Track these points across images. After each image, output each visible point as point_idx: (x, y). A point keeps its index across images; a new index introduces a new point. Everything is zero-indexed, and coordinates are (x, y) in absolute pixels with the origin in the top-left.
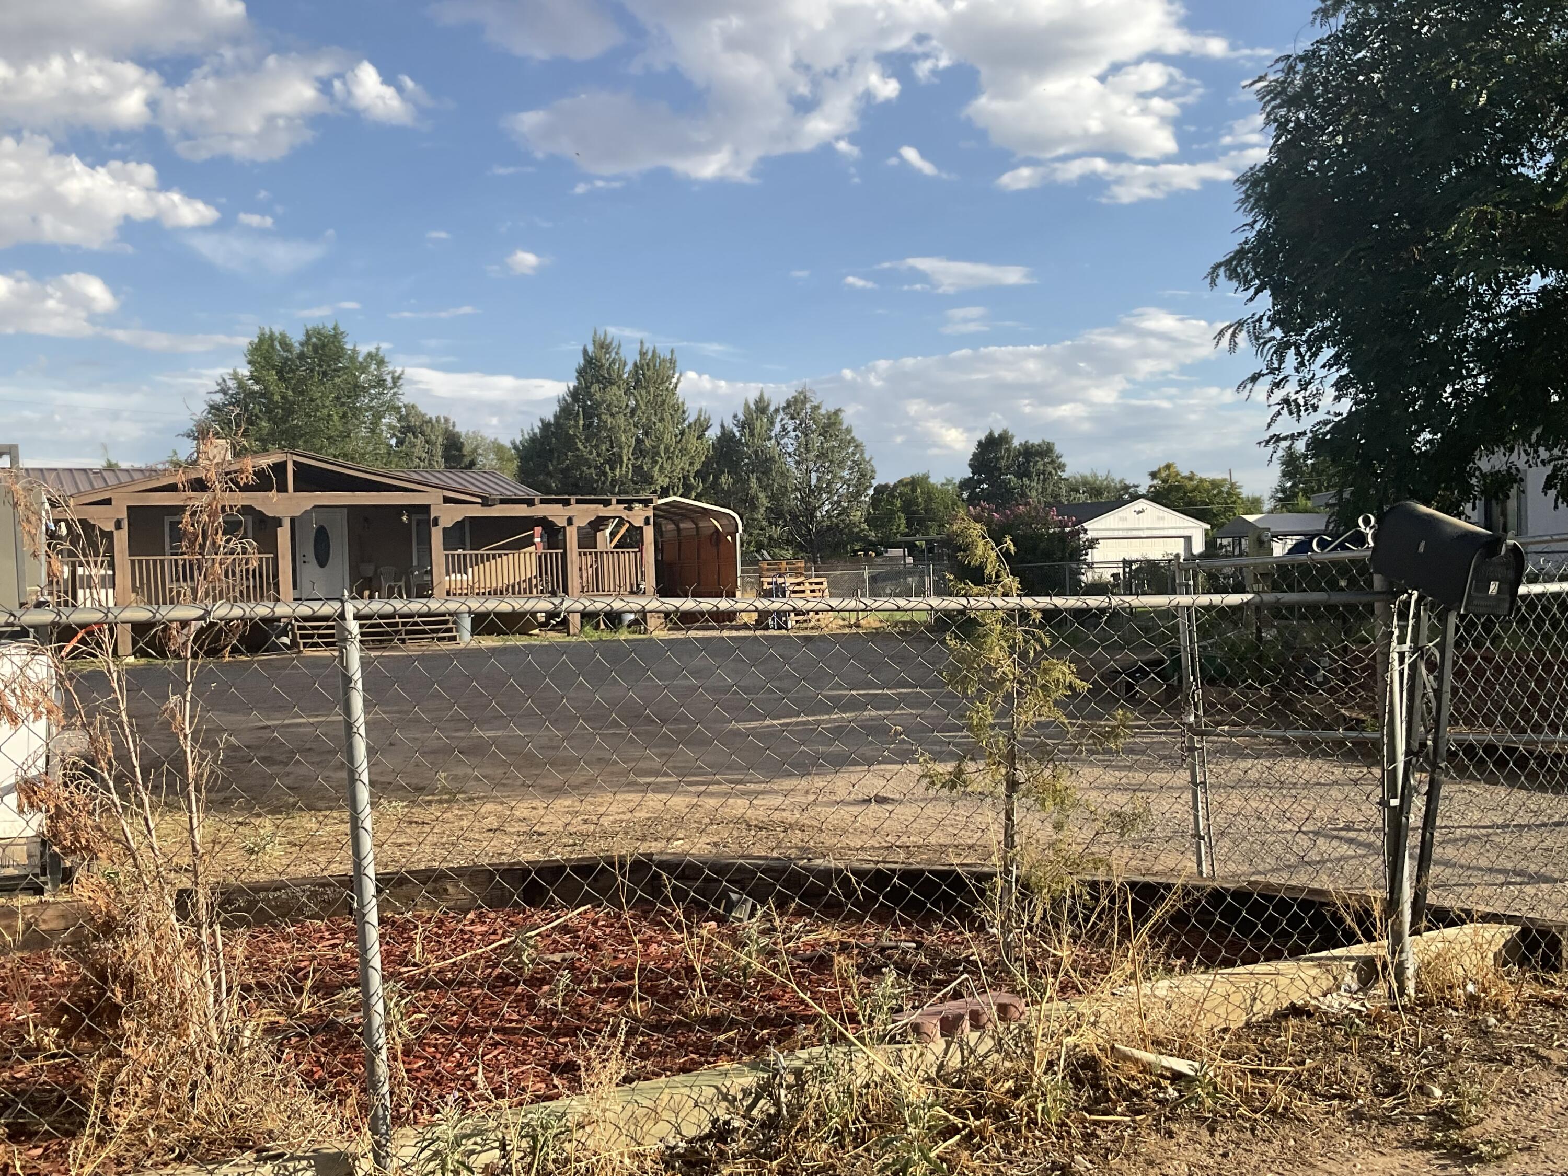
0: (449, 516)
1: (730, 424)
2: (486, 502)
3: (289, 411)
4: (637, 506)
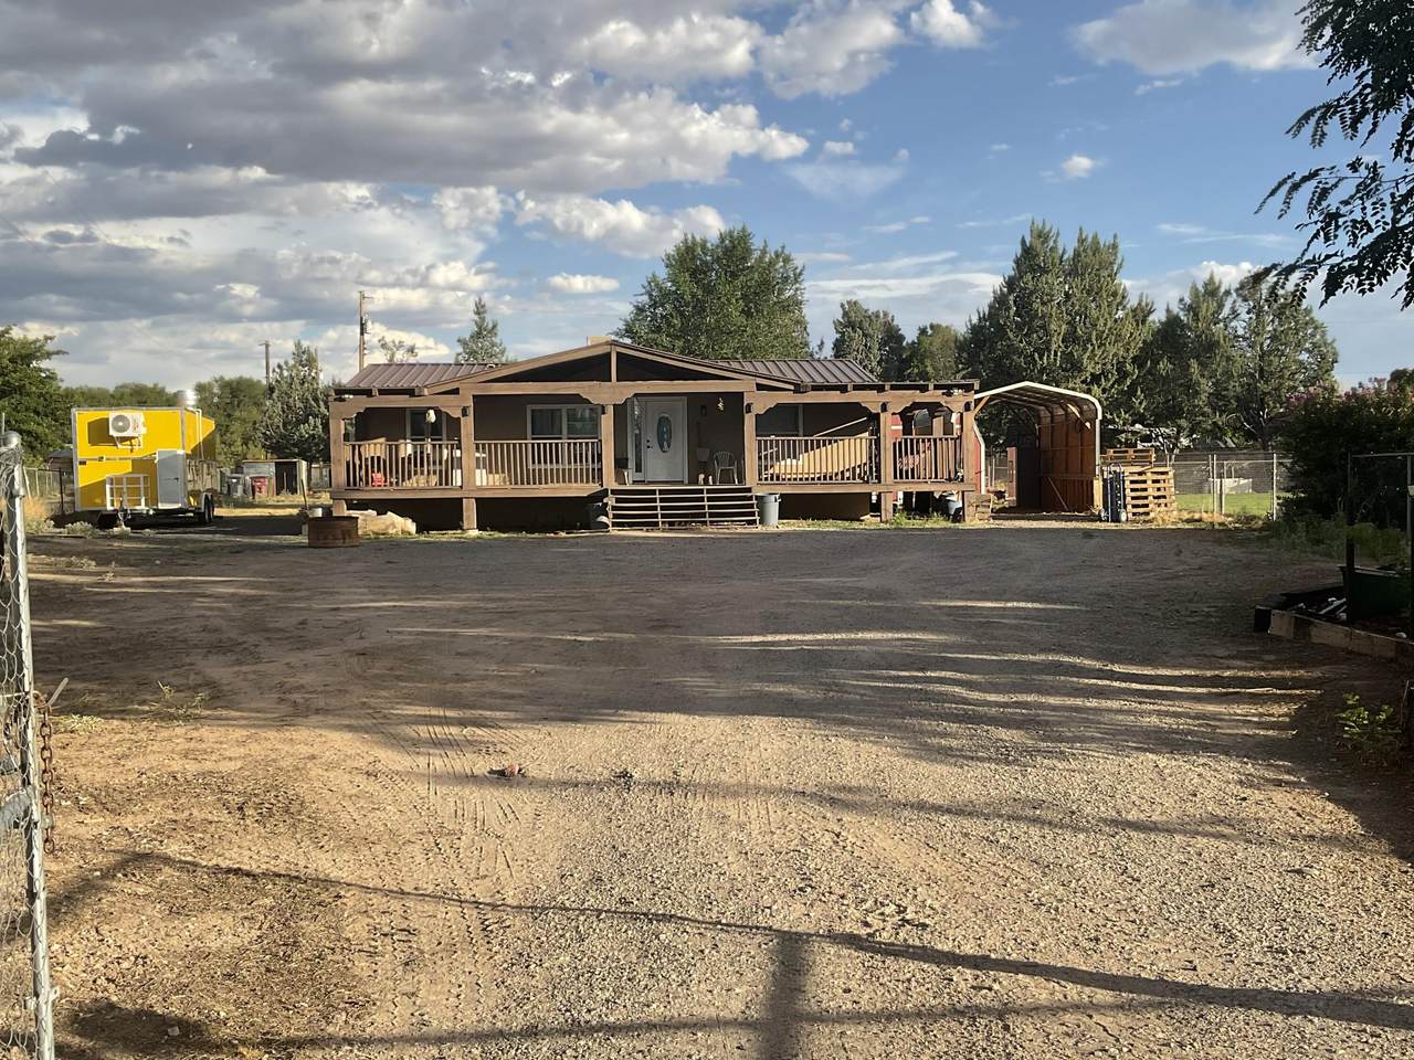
0: (761, 403)
2: (798, 389)
4: (956, 392)
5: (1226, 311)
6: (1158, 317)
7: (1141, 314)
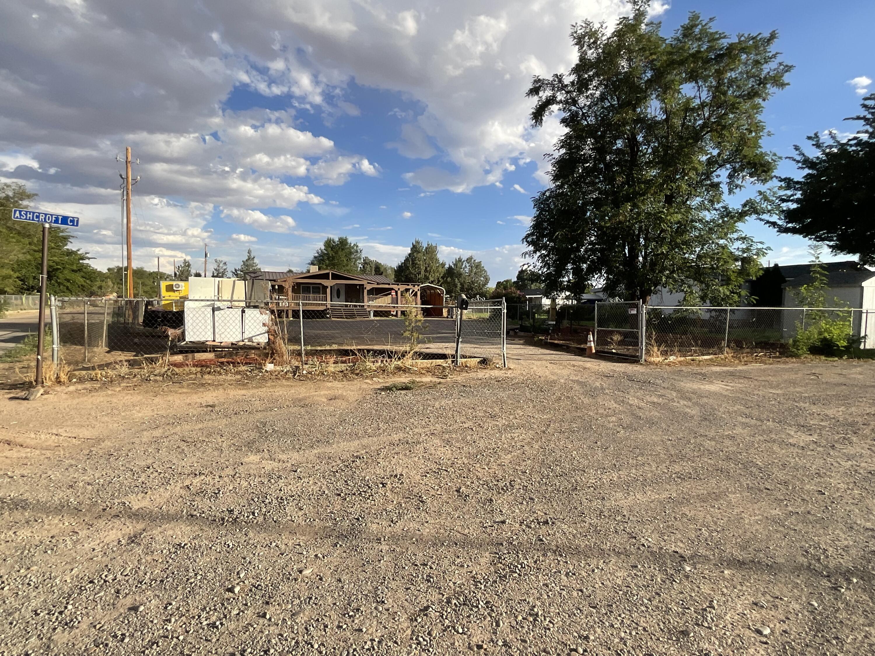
0: (369, 287)
1: (451, 264)
3: (333, 258)
4: (416, 286)
5: (464, 266)
6: (447, 266)
7: (443, 265)
